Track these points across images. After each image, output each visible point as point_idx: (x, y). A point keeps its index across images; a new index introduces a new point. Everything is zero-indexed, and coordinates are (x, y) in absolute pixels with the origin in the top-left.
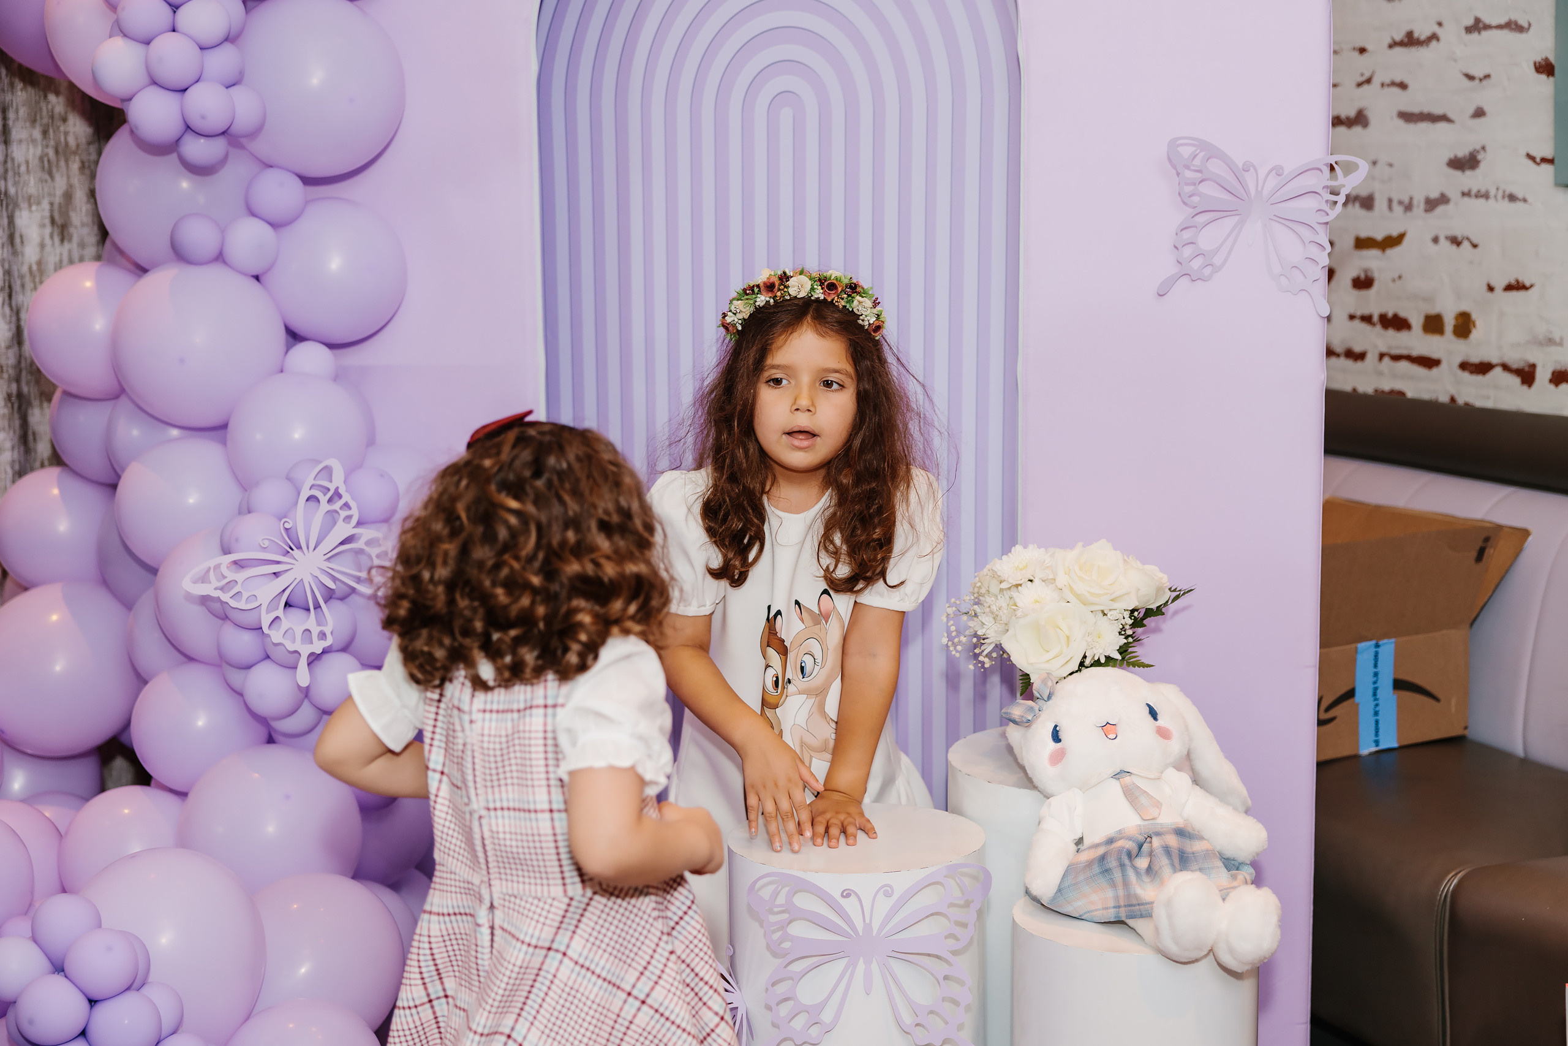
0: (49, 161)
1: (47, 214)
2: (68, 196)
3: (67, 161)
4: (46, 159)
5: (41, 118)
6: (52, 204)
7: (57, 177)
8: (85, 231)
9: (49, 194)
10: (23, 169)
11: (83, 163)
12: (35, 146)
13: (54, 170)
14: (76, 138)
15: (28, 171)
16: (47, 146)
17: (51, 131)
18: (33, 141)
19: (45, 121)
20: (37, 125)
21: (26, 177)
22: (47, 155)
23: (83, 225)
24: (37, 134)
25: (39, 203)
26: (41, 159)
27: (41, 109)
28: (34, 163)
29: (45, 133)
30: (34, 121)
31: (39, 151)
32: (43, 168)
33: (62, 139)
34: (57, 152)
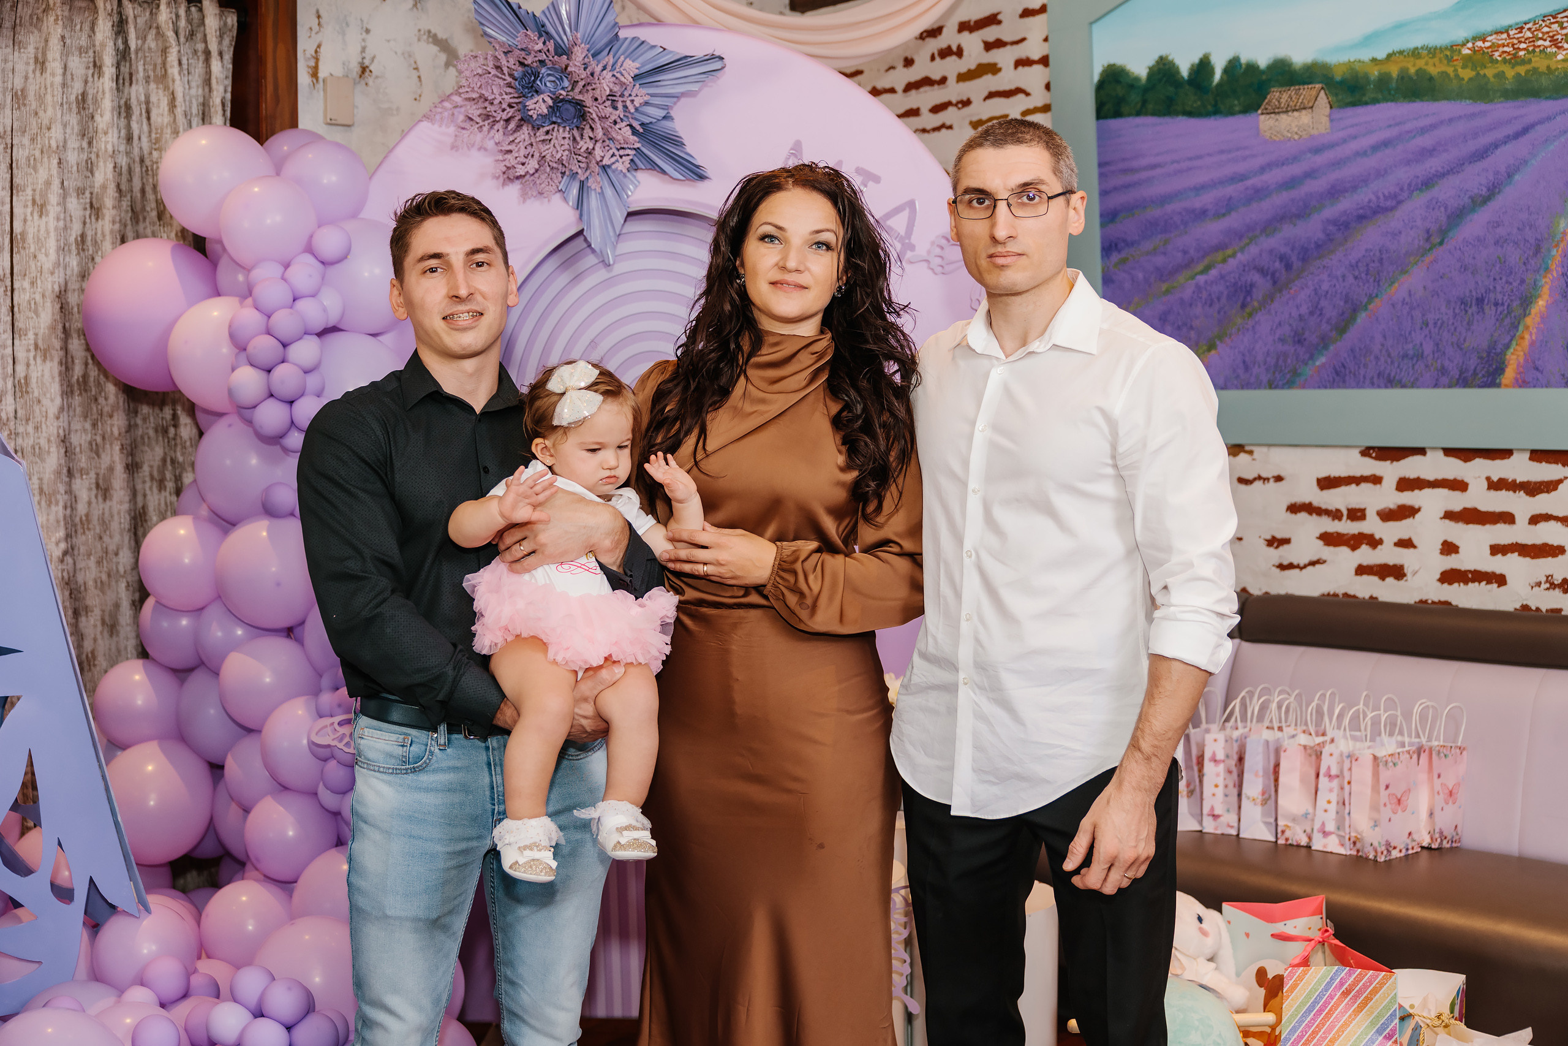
0: (96, 444)
1: (94, 481)
2: (111, 469)
3: (111, 445)
4: (94, 444)
5: (92, 415)
6: (97, 474)
7: (103, 456)
8: (122, 493)
9: (96, 468)
10: (78, 450)
11: (122, 445)
12: (86, 434)
13: (101, 450)
14: (119, 429)
15: (81, 452)
16: (96, 435)
17: (99, 424)
18: (85, 430)
19: (95, 417)
20: (88, 419)
21: (80, 456)
22: (95, 440)
23: (121, 489)
24: (88, 426)
25: (87, 474)
26: (90, 443)
27: (91, 409)
28: (85, 446)
29: (94, 425)
30: (86, 417)
31: (89, 438)
32: (91, 450)
33: (109, 430)
34: (104, 438)
